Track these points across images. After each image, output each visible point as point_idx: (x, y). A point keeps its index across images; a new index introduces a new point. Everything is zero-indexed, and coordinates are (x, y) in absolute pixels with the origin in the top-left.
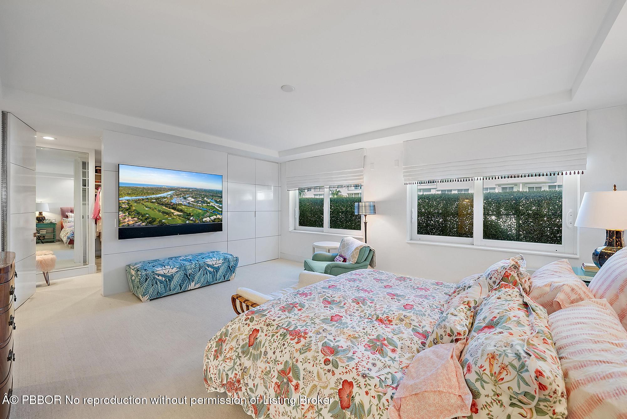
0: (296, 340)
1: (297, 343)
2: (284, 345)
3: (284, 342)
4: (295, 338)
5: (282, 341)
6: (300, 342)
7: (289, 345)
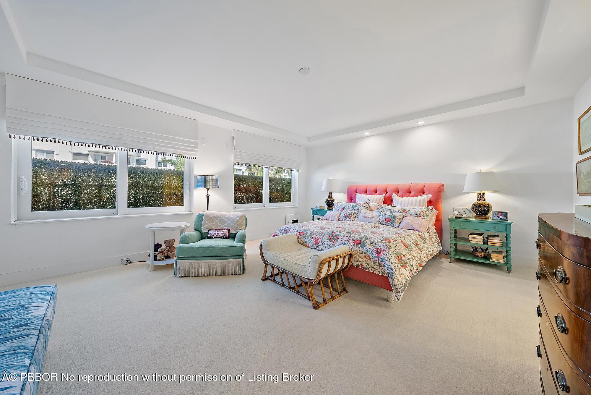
0: (384, 252)
1: (385, 251)
2: (387, 258)
3: (386, 258)
4: (382, 253)
5: (386, 259)
6: (384, 250)
7: (387, 254)
